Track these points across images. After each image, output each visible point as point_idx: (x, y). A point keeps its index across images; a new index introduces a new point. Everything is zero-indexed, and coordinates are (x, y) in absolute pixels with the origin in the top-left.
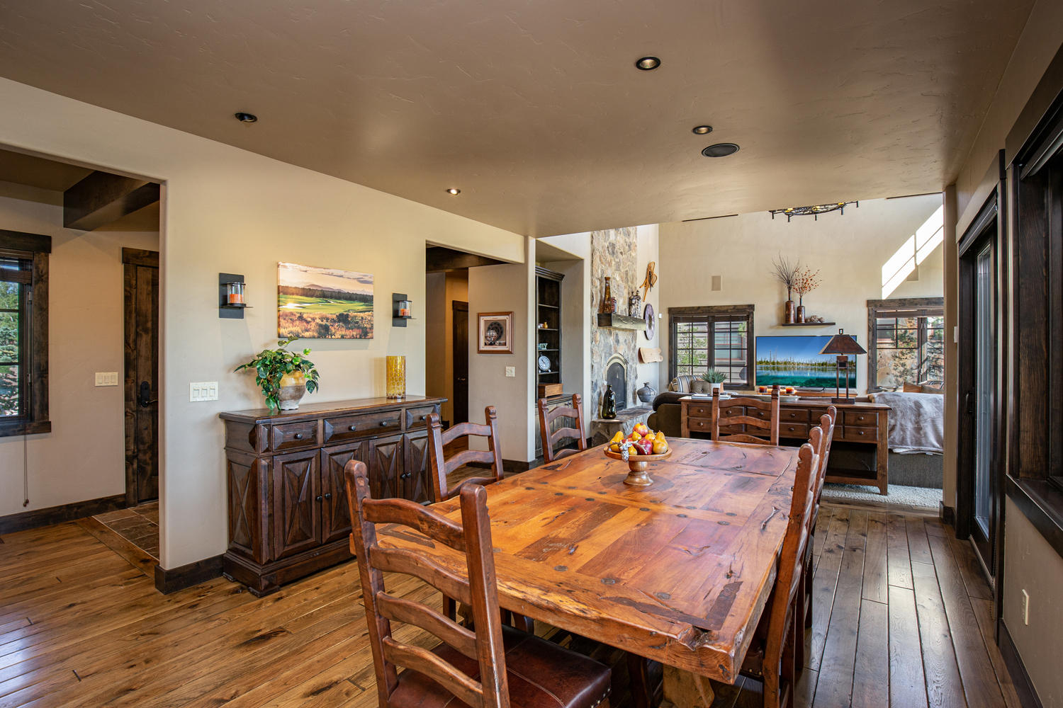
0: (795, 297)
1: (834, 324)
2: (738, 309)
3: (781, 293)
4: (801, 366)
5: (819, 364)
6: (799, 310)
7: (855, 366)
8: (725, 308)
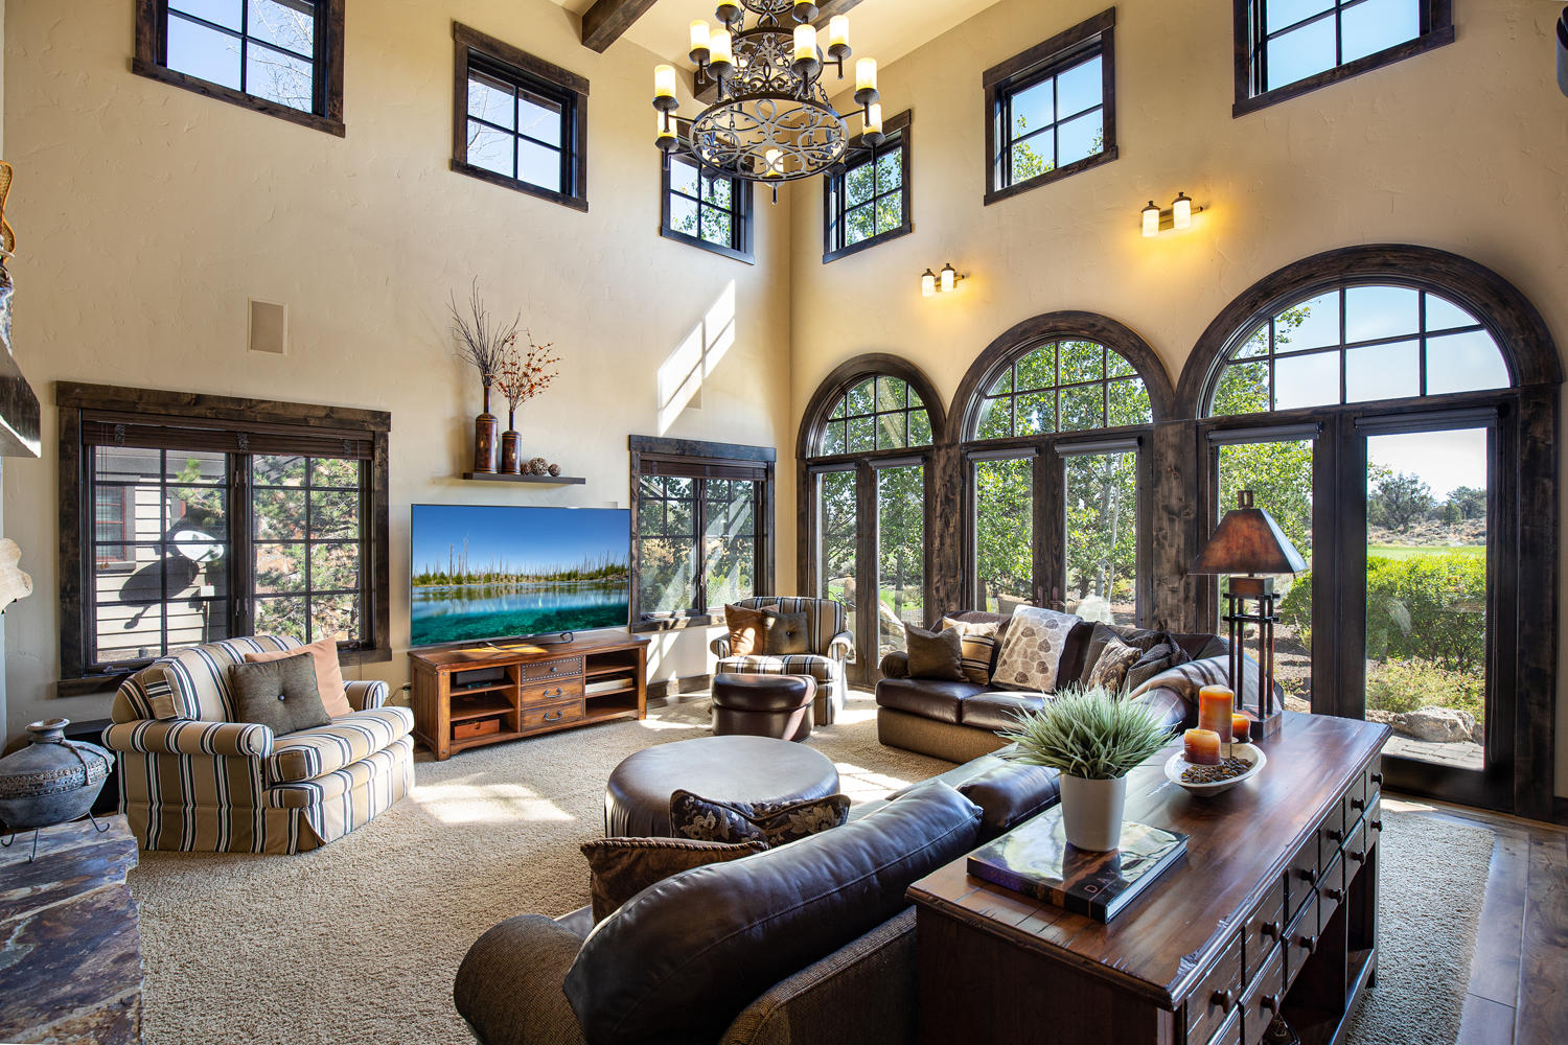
0: (500, 406)
1: (582, 481)
2: (341, 421)
3: (461, 392)
4: (524, 583)
5: (562, 576)
6: (509, 440)
7: (628, 577)
8: (302, 413)
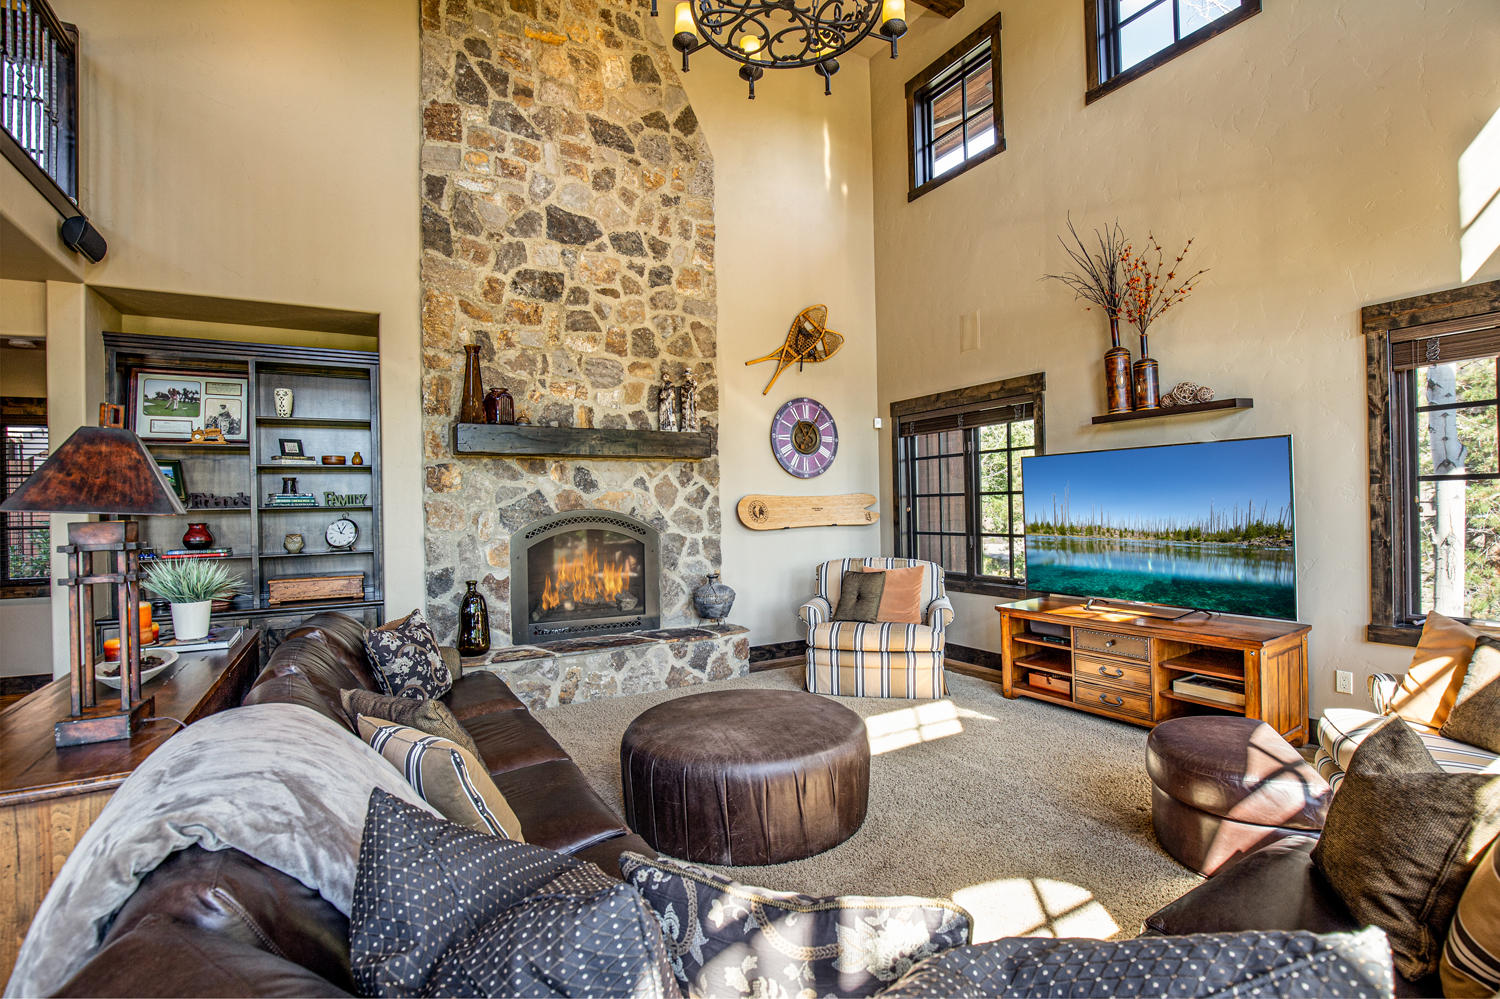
1: (1248, 403)
2: (1010, 390)
4: (1129, 539)
5: (1177, 534)
6: (1138, 370)
7: (1291, 543)
8: (986, 391)
